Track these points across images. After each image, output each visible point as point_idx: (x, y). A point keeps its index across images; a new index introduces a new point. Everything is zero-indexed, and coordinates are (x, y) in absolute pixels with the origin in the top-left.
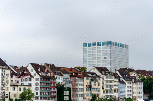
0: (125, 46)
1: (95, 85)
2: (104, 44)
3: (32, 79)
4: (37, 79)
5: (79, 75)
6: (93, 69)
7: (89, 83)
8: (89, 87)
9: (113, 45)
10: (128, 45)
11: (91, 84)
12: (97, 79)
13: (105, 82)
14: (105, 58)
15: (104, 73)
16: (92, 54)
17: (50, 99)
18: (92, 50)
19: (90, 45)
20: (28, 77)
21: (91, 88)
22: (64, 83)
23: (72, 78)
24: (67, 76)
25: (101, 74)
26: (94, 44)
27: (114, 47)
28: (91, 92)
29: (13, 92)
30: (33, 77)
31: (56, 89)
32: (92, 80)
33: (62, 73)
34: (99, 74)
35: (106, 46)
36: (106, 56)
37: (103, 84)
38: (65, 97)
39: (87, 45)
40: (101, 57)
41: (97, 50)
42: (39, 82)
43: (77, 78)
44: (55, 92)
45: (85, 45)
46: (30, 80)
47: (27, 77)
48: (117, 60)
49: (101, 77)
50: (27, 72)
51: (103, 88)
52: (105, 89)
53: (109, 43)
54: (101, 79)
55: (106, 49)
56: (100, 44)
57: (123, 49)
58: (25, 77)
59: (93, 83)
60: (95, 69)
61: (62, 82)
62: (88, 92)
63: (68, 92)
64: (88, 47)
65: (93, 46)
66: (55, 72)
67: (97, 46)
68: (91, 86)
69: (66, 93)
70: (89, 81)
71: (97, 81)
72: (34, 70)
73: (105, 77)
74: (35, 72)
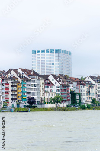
0: (69, 53)
1: (92, 90)
2: (52, 51)
3: (53, 86)
4: (58, 87)
5: (82, 83)
6: (87, 78)
7: (88, 89)
8: (89, 92)
9: (61, 52)
10: (71, 52)
11: (89, 90)
12: (93, 86)
13: (97, 88)
14: (53, 64)
15: (96, 81)
16: (41, 60)
17: (66, 101)
18: (41, 57)
19: (39, 52)
20: (50, 85)
21: (89, 93)
22: (74, 89)
23: (78, 85)
24: (75, 84)
25: (94, 82)
26: (43, 51)
27: (61, 54)
28: (89, 96)
29: (46, 97)
30: (54, 85)
31: (70, 94)
32: (90, 87)
33: (72, 82)
34: (93, 82)
35: (54, 53)
36: (54, 62)
37: (96, 90)
38: (77, 100)
39: (35, 52)
40: (50, 63)
41: (45, 57)
42: (60, 89)
43: (81, 85)
44: (69, 96)
45: (34, 52)
46: (51, 87)
47: (48, 85)
48: (63, 66)
49: (95, 84)
50: (48, 81)
51: (96, 93)
52: (97, 93)
53: (57, 50)
54: (95, 86)
55: (54, 56)
56: (49, 51)
57: (68, 56)
58: (47, 85)
59: (91, 89)
60: (89, 78)
61: (72, 89)
62: (88, 96)
63: (79, 96)
64: (36, 54)
65: (42, 53)
66: (68, 81)
67: (50, 53)
68: (90, 91)
69: (78, 97)
70: (88, 87)
71: (93, 87)
72: (55, 80)
73: (97, 84)
74: (56, 82)
